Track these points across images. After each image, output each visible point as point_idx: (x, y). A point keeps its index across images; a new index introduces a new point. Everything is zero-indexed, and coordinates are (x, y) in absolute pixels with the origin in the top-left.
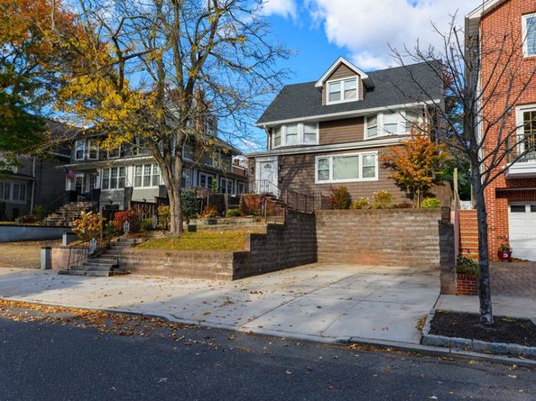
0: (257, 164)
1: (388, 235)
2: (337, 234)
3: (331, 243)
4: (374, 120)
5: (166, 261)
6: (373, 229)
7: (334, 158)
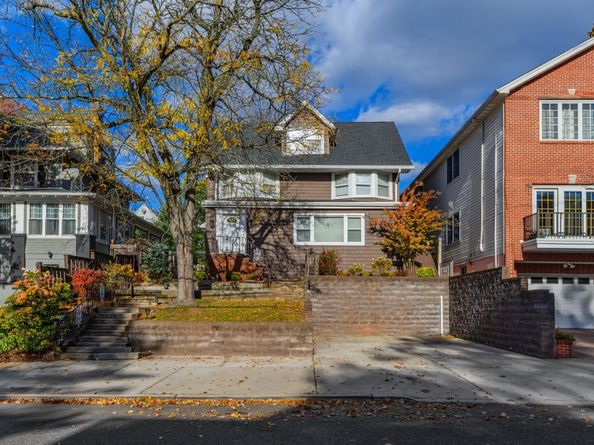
0: (218, 217)
1: (389, 303)
2: (334, 303)
3: (327, 312)
4: (344, 179)
5: (213, 336)
6: (373, 297)
7: (315, 218)
